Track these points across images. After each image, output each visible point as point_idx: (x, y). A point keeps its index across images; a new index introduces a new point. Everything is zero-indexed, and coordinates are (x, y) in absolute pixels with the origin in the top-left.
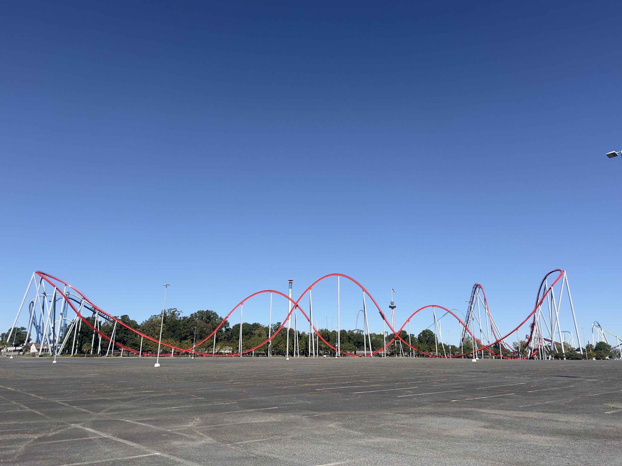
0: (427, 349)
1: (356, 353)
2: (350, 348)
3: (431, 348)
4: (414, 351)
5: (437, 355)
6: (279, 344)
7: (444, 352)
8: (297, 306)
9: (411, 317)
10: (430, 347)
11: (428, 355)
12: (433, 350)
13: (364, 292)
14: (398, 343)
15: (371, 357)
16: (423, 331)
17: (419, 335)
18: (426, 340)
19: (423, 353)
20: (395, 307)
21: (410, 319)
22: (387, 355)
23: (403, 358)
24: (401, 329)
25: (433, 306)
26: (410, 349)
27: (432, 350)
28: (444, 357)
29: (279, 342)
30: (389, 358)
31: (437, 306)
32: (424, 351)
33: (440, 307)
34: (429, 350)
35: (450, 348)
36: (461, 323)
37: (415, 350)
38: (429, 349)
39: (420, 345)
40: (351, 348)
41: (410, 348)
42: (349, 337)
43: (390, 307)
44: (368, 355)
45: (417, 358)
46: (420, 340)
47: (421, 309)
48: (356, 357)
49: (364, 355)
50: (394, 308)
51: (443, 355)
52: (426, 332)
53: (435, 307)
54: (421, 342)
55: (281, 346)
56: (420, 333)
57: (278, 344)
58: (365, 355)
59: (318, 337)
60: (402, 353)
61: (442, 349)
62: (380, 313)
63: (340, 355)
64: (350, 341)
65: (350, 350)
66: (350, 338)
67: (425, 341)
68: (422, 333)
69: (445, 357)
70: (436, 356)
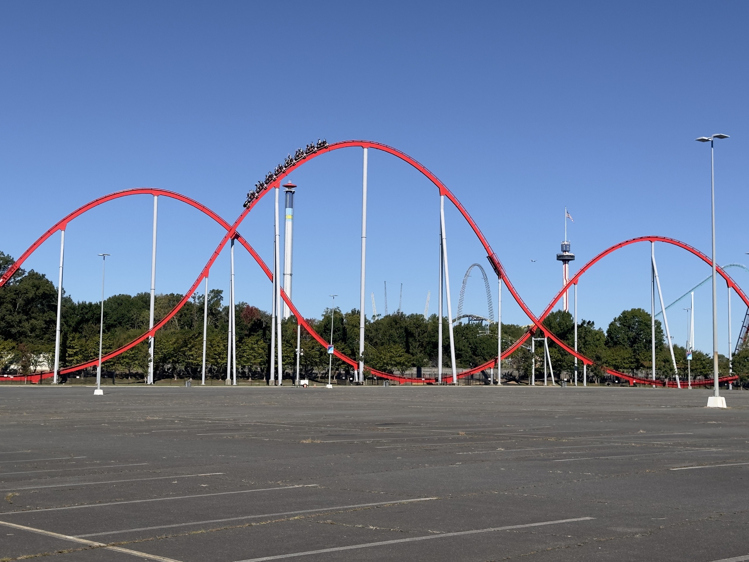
0: (626, 361)
1: (423, 372)
2: (398, 359)
3: (638, 359)
4: (585, 367)
5: (654, 379)
6: (185, 349)
7: (672, 369)
8: (237, 236)
9: (583, 271)
10: (638, 357)
11: (627, 379)
12: (646, 364)
13: (442, 197)
14: (540, 344)
15: (454, 384)
16: (624, 313)
17: (611, 324)
18: (629, 338)
19: (617, 375)
20: (572, 258)
21: (580, 278)
22: (508, 378)
23: (550, 386)
24: (552, 306)
25: (651, 239)
26: (574, 364)
27: (642, 365)
28: (675, 385)
29: (185, 344)
30: (513, 386)
31: (664, 239)
32: (616, 368)
33: (671, 241)
34: (633, 366)
35: (690, 358)
36: (731, 289)
37: (588, 366)
38: (632, 363)
39: (605, 353)
40: (401, 359)
41: (576, 359)
42: (406, 330)
43: (559, 258)
44: (447, 378)
45: (597, 387)
46: (612, 338)
47: (613, 248)
48: (420, 385)
49: (437, 380)
50: (569, 260)
51: (670, 379)
52: (629, 317)
53: (656, 242)
54: (615, 344)
55: (191, 353)
56: (615, 320)
57: (181, 347)
58: (440, 379)
59: (299, 327)
60: (549, 375)
61: (668, 361)
62: (491, 259)
63: (365, 378)
64: (411, 340)
65: (398, 364)
66: (409, 334)
67: (626, 340)
68: (620, 318)
69: (677, 385)
70: (651, 383)
